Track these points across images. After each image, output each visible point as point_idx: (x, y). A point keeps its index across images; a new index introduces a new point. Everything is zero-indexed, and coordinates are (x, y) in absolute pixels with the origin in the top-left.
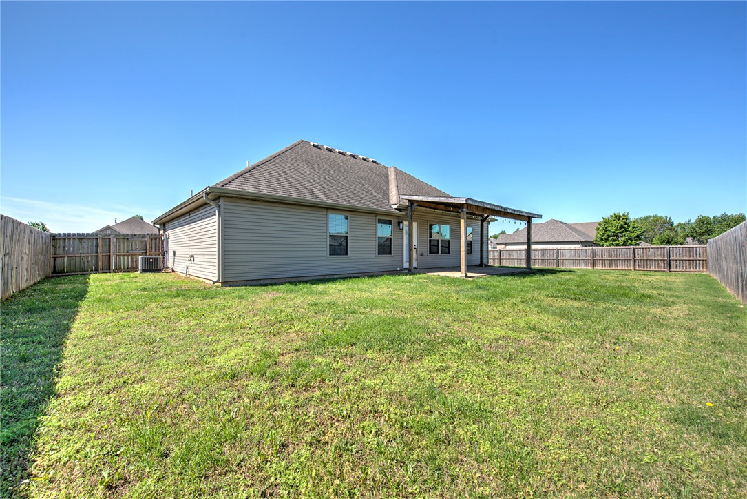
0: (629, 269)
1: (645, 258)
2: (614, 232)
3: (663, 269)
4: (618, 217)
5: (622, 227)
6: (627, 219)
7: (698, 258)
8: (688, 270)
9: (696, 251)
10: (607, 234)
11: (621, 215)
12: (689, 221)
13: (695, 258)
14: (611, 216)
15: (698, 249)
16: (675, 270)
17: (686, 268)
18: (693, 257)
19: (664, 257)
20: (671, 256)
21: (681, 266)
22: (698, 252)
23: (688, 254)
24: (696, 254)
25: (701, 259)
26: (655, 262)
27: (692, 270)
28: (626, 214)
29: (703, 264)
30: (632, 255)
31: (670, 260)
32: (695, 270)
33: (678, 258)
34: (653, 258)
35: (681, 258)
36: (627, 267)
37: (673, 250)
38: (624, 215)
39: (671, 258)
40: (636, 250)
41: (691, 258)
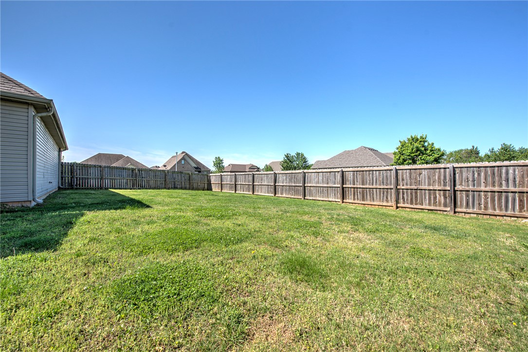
0: (389, 204)
1: (414, 187)
2: (409, 155)
3: (442, 208)
4: (414, 140)
5: (418, 150)
6: (424, 142)
7: (511, 188)
8: (490, 211)
9: (507, 173)
10: (402, 157)
11: (419, 137)
12: (493, 149)
13: (504, 188)
14: (409, 139)
15: (511, 171)
16: (464, 210)
17: (486, 208)
18: (501, 185)
19: (445, 185)
20: (458, 182)
21: (476, 202)
22: (511, 176)
23: (490, 179)
24: (507, 180)
25: (517, 189)
26: (430, 195)
27: (497, 212)
28: (424, 137)
29: (521, 201)
30: (393, 181)
31: (455, 191)
32: (503, 213)
33: (471, 188)
34: (427, 187)
35: (476, 188)
36: (387, 201)
37: (461, 172)
38: (421, 137)
39: (458, 187)
40: (400, 172)
41: (496, 189)
